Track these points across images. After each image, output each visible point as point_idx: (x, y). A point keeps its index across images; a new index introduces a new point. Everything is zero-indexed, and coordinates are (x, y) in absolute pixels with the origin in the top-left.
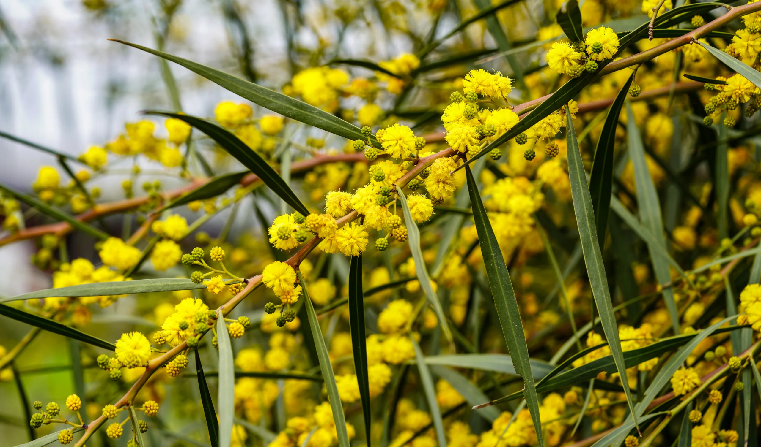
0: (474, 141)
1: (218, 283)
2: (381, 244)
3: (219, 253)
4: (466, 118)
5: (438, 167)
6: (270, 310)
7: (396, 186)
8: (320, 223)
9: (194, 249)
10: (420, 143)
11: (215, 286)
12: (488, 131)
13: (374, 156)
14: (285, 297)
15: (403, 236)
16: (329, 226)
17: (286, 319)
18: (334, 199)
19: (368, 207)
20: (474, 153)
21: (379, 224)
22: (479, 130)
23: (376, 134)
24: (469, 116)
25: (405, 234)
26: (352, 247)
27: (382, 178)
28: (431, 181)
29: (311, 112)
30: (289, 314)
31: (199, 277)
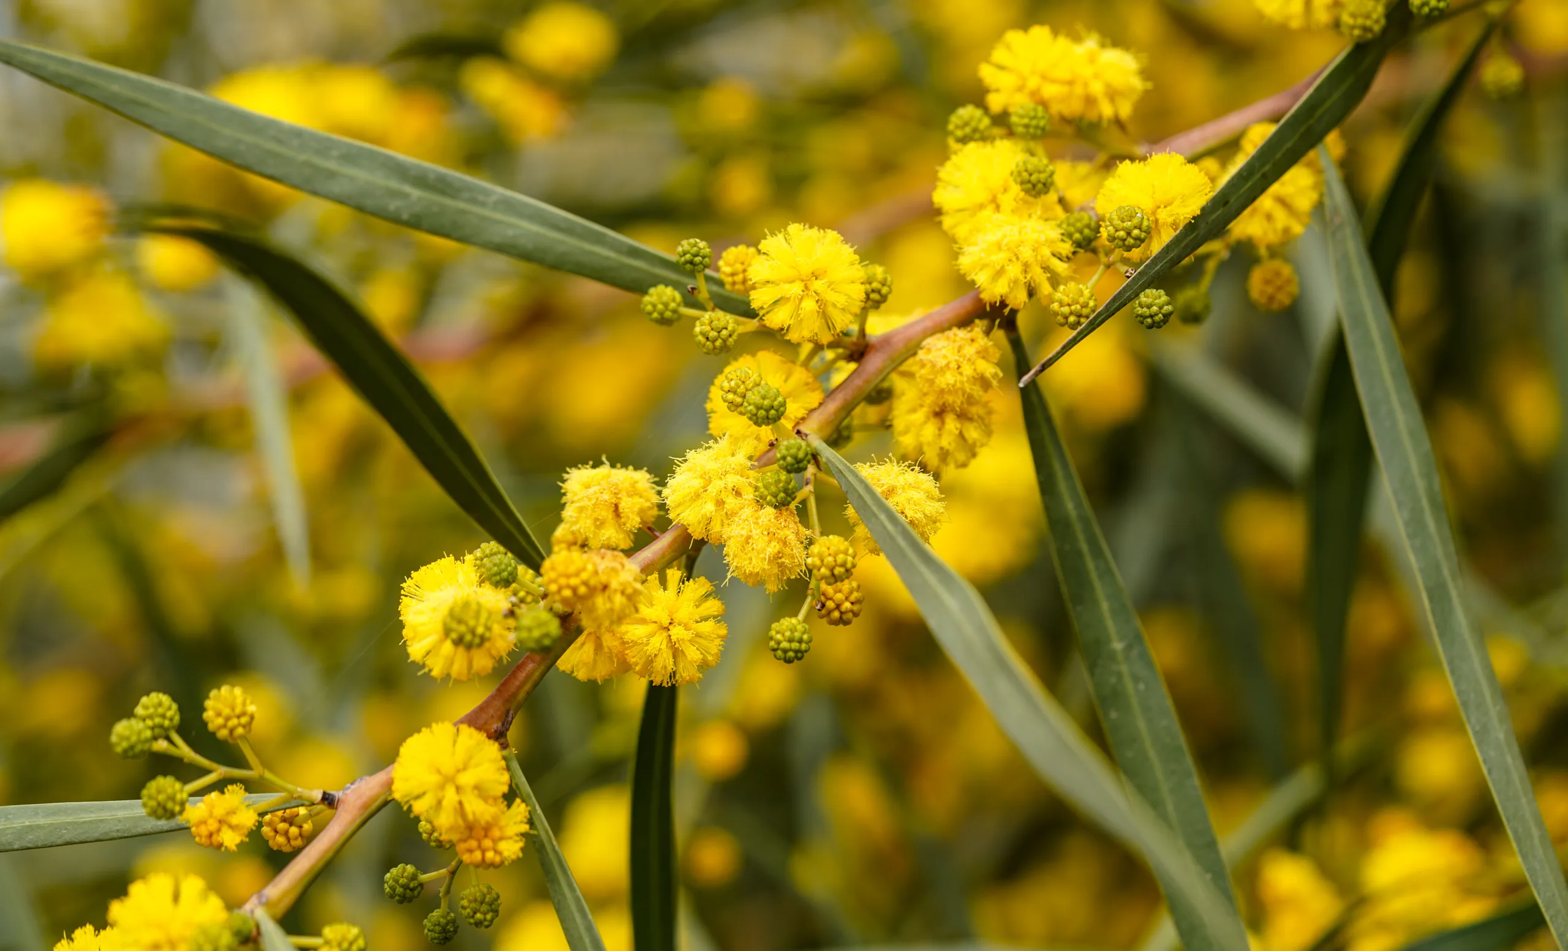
0: (1061, 267)
1: (233, 812)
2: (790, 641)
3: (238, 711)
4: (1027, 192)
5: (942, 362)
6: (408, 891)
7: (806, 435)
8: (593, 582)
9: (144, 700)
10: (875, 285)
11: (220, 822)
12: (1123, 229)
13: (731, 340)
14: (473, 843)
15: (847, 605)
16: (621, 588)
17: (473, 917)
18: (595, 493)
19: (734, 514)
20: (1073, 308)
21: (776, 570)
22: (1072, 229)
23: (721, 263)
24: (1034, 186)
25: (853, 598)
26: (676, 653)
27: (777, 411)
28: (913, 410)
29: (473, 201)
30: (482, 903)
31: (172, 798)
